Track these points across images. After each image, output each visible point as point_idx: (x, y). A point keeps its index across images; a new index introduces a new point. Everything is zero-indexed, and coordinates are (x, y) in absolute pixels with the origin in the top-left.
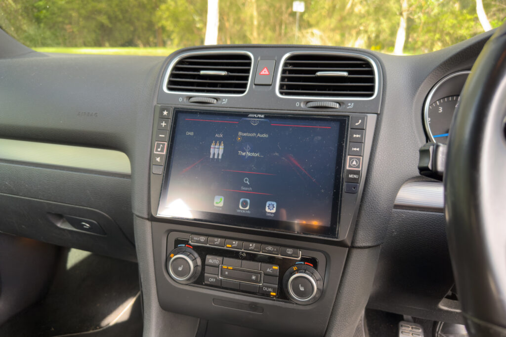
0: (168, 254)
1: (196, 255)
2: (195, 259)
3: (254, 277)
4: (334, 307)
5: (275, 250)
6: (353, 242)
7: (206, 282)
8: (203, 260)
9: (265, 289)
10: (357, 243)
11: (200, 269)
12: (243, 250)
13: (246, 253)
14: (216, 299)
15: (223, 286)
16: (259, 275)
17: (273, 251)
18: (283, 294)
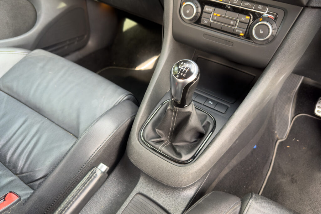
0: (182, 3)
1: (199, 5)
2: (198, 7)
3: (232, 23)
4: (279, 47)
5: (251, 5)
6: (308, 3)
7: (202, 23)
8: (202, 9)
9: (237, 31)
10: (311, 3)
11: (199, 14)
12: (229, 4)
13: (231, 6)
14: (205, 34)
15: (211, 26)
16: (236, 22)
17: (249, 6)
18: (248, 36)
